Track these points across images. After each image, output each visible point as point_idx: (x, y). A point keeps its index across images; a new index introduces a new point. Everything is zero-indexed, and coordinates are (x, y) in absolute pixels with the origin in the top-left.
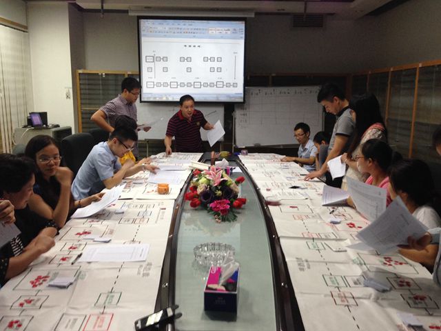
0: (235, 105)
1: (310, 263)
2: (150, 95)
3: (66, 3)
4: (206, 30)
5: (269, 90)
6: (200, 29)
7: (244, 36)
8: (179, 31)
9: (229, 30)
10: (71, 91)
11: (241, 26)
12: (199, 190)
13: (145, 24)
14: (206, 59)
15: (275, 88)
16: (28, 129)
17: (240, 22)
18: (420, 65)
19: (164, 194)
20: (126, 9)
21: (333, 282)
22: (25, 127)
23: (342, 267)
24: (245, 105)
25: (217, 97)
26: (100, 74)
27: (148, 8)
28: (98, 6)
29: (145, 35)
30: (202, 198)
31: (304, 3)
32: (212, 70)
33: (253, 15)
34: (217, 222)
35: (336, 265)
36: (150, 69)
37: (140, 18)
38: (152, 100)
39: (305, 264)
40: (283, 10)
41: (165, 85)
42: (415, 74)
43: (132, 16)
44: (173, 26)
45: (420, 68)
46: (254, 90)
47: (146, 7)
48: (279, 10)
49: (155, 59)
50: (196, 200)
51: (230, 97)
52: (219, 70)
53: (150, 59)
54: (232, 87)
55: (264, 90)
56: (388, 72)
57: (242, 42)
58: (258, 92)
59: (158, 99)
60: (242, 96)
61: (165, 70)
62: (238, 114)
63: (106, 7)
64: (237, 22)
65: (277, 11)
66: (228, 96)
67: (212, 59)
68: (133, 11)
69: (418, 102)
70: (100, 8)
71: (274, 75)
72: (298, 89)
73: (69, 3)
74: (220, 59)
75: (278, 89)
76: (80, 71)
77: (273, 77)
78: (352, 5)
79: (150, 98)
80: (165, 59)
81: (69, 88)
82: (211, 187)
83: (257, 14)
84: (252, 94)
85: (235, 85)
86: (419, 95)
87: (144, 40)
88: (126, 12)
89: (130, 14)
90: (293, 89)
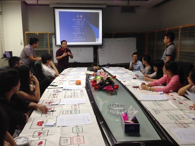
0: (98, 47)
1: (159, 111)
3: (20, 1)
5: (113, 39)
10: (23, 41)
12: (98, 82)
15: (115, 39)
16: (4, 59)
18: (181, 27)
19: (79, 85)
20: (49, 4)
21: (173, 118)
22: (2, 58)
23: (173, 111)
24: (103, 47)
26: (36, 33)
27: (58, 3)
28: (35, 2)
30: (99, 85)
31: (127, 1)
33: (105, 7)
34: (109, 95)
35: (170, 111)
37: (55, 8)
39: (157, 111)
40: (118, 4)
42: (179, 31)
45: (181, 28)
46: (106, 40)
47: (57, 3)
48: (116, 4)
50: (97, 86)
55: (111, 40)
56: (165, 31)
58: (108, 40)
62: (99, 50)
63: (39, 3)
65: (115, 5)
68: (52, 5)
69: (180, 43)
70: (36, 3)
71: (114, 33)
72: (125, 39)
73: (21, 2)
75: (117, 39)
76: (27, 32)
77: (114, 34)
78: (148, 2)
81: (22, 40)
82: (103, 80)
83: (107, 6)
84: (105, 41)
86: (181, 40)
88: (48, 5)
89: (50, 6)
90: (123, 39)
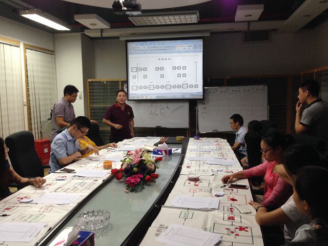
0: (198, 101)
2: (134, 96)
3: (80, 34)
4: (174, 47)
5: (224, 89)
6: (170, 47)
7: (202, 50)
8: (155, 49)
9: (191, 46)
10: (83, 94)
11: (200, 43)
13: (131, 46)
14: (174, 68)
15: (228, 87)
17: (200, 40)
20: (117, 36)
22: (49, 119)
25: (183, 96)
26: (103, 82)
27: (133, 34)
28: (98, 35)
29: (131, 53)
31: (247, 23)
32: (179, 76)
33: (208, 34)
36: (134, 77)
37: (127, 41)
38: (136, 98)
40: (232, 29)
41: (145, 87)
43: (122, 41)
44: (151, 46)
46: (212, 89)
48: (229, 29)
49: (138, 69)
51: (193, 95)
52: (185, 75)
53: (135, 70)
54: (194, 87)
55: (219, 89)
56: (313, 73)
57: (201, 54)
58: (215, 90)
59: (140, 98)
60: (202, 94)
61: (145, 77)
62: (200, 108)
63: (105, 35)
64: (197, 40)
65: (227, 30)
66: (192, 94)
67: (179, 68)
68: (122, 37)
70: (100, 36)
71: (229, 77)
72: (247, 88)
73: (82, 34)
74: (185, 68)
75: (231, 89)
76: (90, 80)
77: (228, 79)
79: (134, 97)
80: (145, 69)
81: (81, 92)
83: (211, 33)
84: (210, 92)
85: (196, 86)
87: (130, 56)
88: (118, 38)
89: (120, 39)
